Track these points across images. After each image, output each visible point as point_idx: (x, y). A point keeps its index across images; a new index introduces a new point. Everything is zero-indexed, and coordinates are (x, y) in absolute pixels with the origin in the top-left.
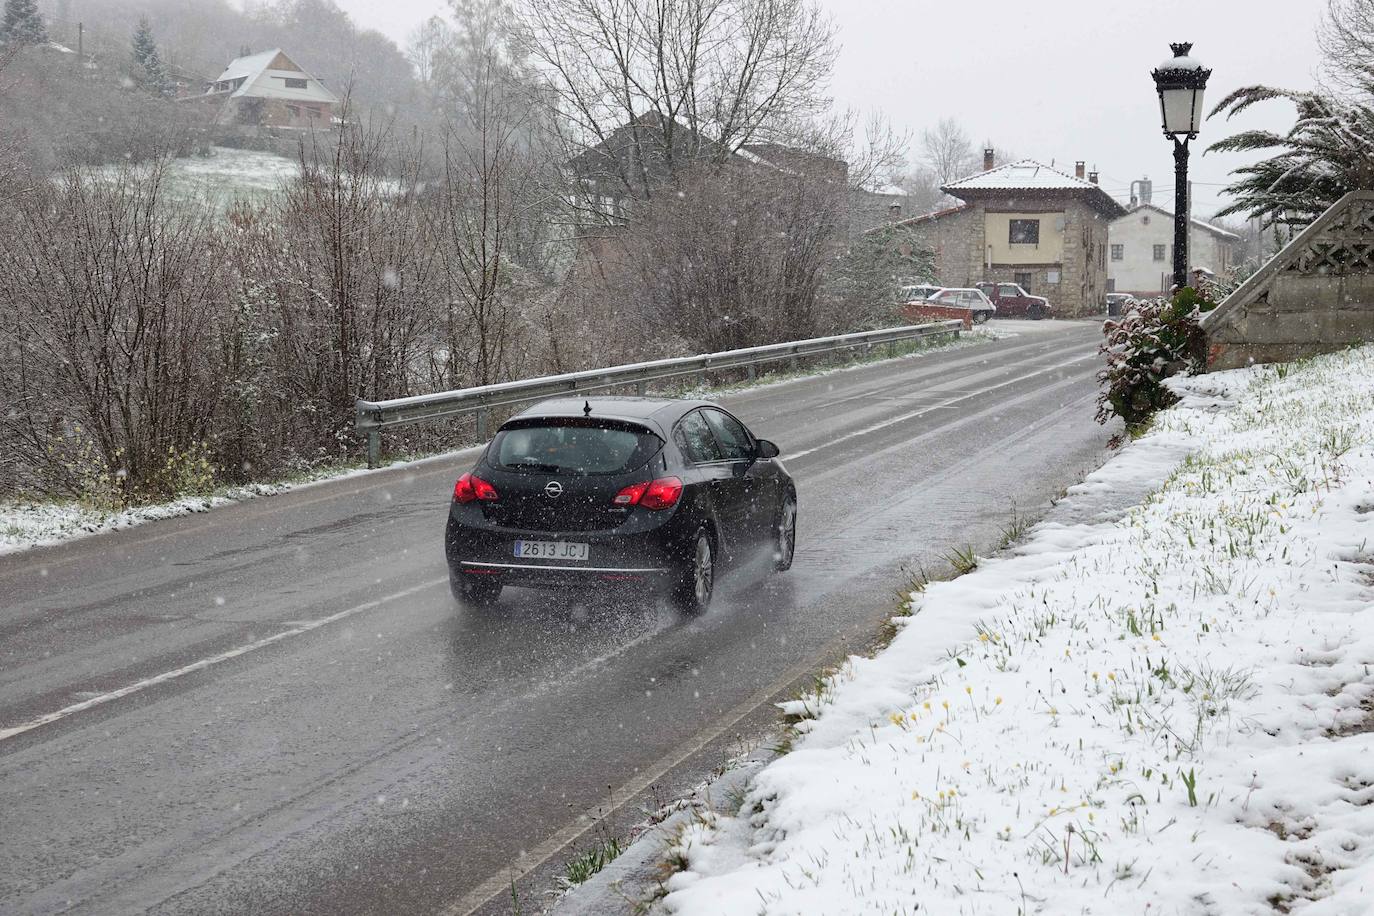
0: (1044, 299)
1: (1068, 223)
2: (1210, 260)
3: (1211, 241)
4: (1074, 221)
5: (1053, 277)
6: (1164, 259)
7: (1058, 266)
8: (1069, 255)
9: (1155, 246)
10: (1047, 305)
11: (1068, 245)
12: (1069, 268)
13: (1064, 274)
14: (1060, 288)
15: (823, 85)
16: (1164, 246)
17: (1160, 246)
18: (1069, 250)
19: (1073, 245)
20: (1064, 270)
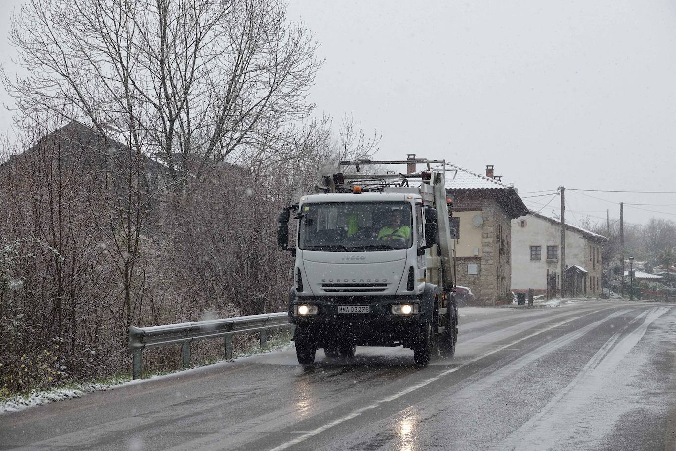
0: (467, 288)
1: (485, 219)
2: (583, 259)
3: (583, 242)
4: (491, 218)
5: (473, 269)
6: (539, 259)
7: (477, 259)
8: (487, 249)
9: (531, 247)
10: (470, 293)
11: (485, 240)
12: (487, 261)
13: (482, 266)
14: (478, 279)
15: (304, 93)
16: (540, 246)
17: (537, 247)
18: (488, 245)
19: (490, 240)
20: (483, 262)
